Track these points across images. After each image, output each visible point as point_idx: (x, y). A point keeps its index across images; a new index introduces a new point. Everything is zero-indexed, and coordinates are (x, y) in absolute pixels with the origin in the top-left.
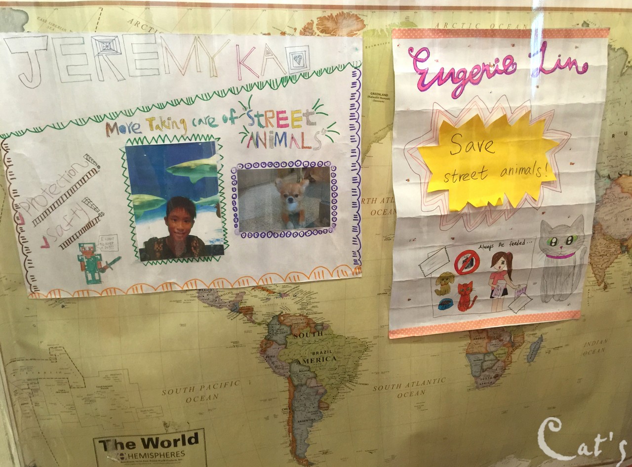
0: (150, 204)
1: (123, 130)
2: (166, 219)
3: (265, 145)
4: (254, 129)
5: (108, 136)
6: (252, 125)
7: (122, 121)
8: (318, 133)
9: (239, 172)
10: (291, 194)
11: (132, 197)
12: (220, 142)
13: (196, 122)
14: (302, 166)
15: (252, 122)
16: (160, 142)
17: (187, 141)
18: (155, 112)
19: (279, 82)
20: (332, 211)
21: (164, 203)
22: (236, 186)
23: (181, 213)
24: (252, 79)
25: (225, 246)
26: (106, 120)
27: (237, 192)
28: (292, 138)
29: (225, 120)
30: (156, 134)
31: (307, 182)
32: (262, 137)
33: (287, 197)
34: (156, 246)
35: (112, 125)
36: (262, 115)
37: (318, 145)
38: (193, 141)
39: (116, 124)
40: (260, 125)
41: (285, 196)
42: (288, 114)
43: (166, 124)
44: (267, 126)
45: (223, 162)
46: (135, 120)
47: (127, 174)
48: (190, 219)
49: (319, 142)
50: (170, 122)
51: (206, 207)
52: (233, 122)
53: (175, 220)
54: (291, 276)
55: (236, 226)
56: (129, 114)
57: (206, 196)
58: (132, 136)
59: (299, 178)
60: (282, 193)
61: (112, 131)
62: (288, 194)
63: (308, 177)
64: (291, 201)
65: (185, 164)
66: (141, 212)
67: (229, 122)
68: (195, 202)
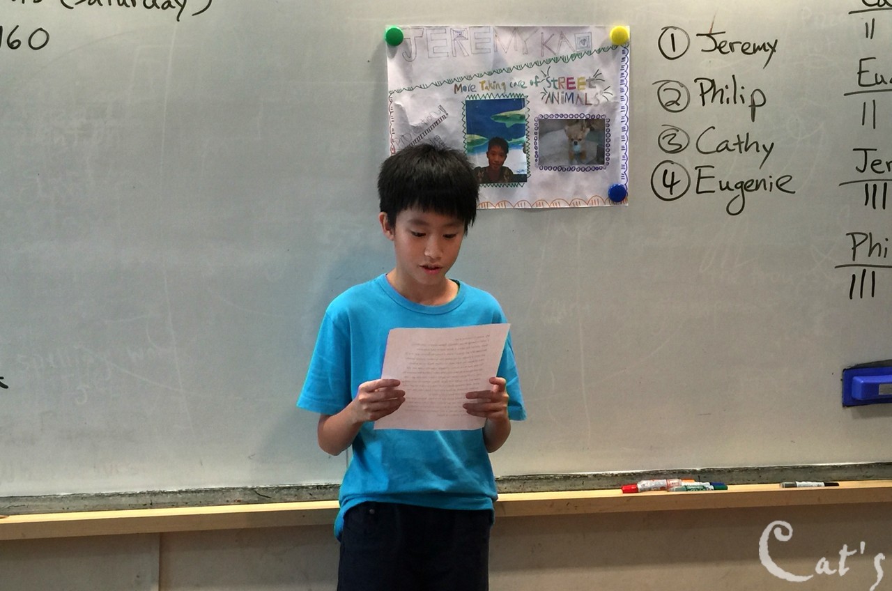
0: (478, 142)
1: (465, 89)
2: (487, 153)
3: (558, 101)
4: (551, 90)
5: (455, 93)
6: (549, 87)
7: (465, 83)
8: (597, 94)
9: (540, 120)
10: (576, 138)
11: (467, 136)
12: (528, 99)
13: (512, 85)
14: (585, 118)
15: (549, 85)
16: (488, 98)
17: (506, 98)
18: (486, 78)
19: (569, 57)
20: (606, 152)
21: (486, 142)
22: (538, 131)
23: (498, 149)
24: (551, 56)
25: (528, 175)
26: (455, 82)
27: (538, 136)
28: (578, 97)
29: (532, 84)
30: (485, 92)
31: (588, 130)
32: (556, 96)
33: (573, 141)
34: (479, 173)
35: (458, 86)
36: (556, 81)
37: (597, 103)
38: (510, 98)
39: (461, 85)
40: (555, 87)
41: (572, 140)
42: (575, 80)
43: (492, 85)
44: (560, 88)
45: (530, 113)
46: (472, 82)
47: (465, 119)
48: (504, 155)
49: (599, 101)
50: (495, 84)
51: (516, 146)
52: (537, 85)
53: (494, 154)
54: (574, 201)
55: (536, 160)
56: (469, 78)
57: (517, 138)
58: (470, 93)
59: (582, 127)
60: (570, 137)
61: (458, 90)
62: (573, 137)
63: (589, 126)
64: (576, 144)
65: (503, 114)
66: (471, 147)
67: (534, 85)
68: (509, 142)
